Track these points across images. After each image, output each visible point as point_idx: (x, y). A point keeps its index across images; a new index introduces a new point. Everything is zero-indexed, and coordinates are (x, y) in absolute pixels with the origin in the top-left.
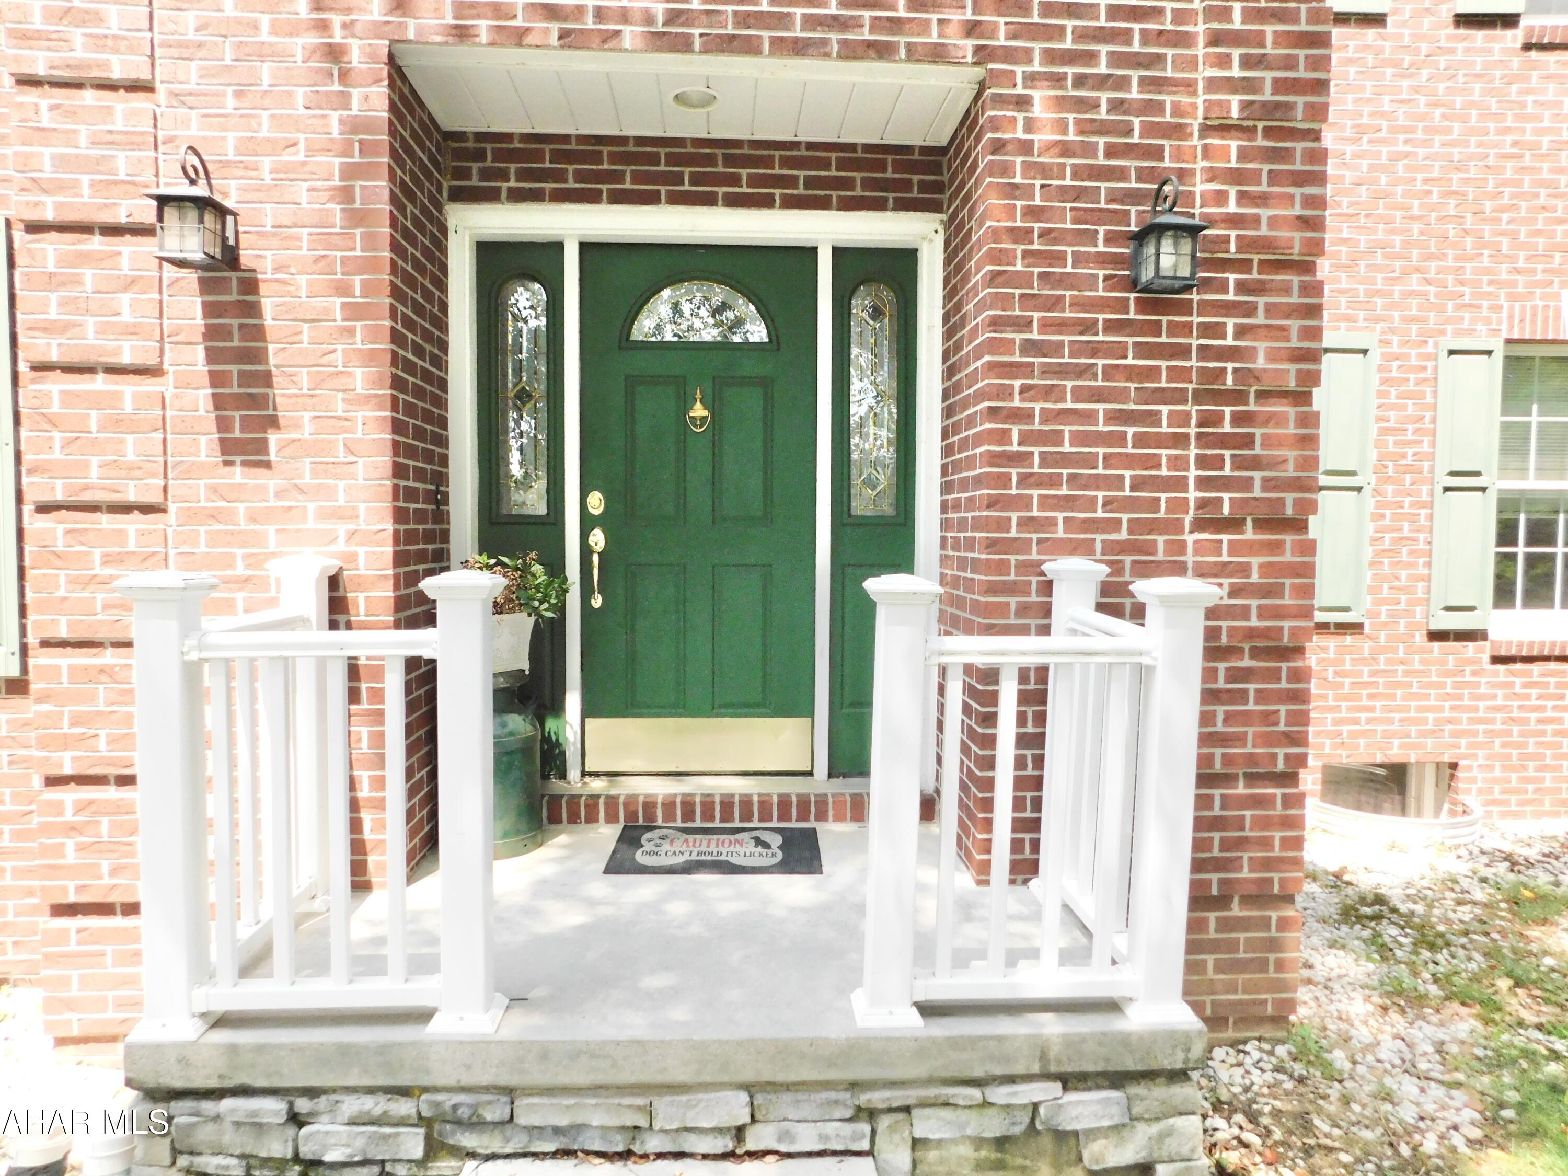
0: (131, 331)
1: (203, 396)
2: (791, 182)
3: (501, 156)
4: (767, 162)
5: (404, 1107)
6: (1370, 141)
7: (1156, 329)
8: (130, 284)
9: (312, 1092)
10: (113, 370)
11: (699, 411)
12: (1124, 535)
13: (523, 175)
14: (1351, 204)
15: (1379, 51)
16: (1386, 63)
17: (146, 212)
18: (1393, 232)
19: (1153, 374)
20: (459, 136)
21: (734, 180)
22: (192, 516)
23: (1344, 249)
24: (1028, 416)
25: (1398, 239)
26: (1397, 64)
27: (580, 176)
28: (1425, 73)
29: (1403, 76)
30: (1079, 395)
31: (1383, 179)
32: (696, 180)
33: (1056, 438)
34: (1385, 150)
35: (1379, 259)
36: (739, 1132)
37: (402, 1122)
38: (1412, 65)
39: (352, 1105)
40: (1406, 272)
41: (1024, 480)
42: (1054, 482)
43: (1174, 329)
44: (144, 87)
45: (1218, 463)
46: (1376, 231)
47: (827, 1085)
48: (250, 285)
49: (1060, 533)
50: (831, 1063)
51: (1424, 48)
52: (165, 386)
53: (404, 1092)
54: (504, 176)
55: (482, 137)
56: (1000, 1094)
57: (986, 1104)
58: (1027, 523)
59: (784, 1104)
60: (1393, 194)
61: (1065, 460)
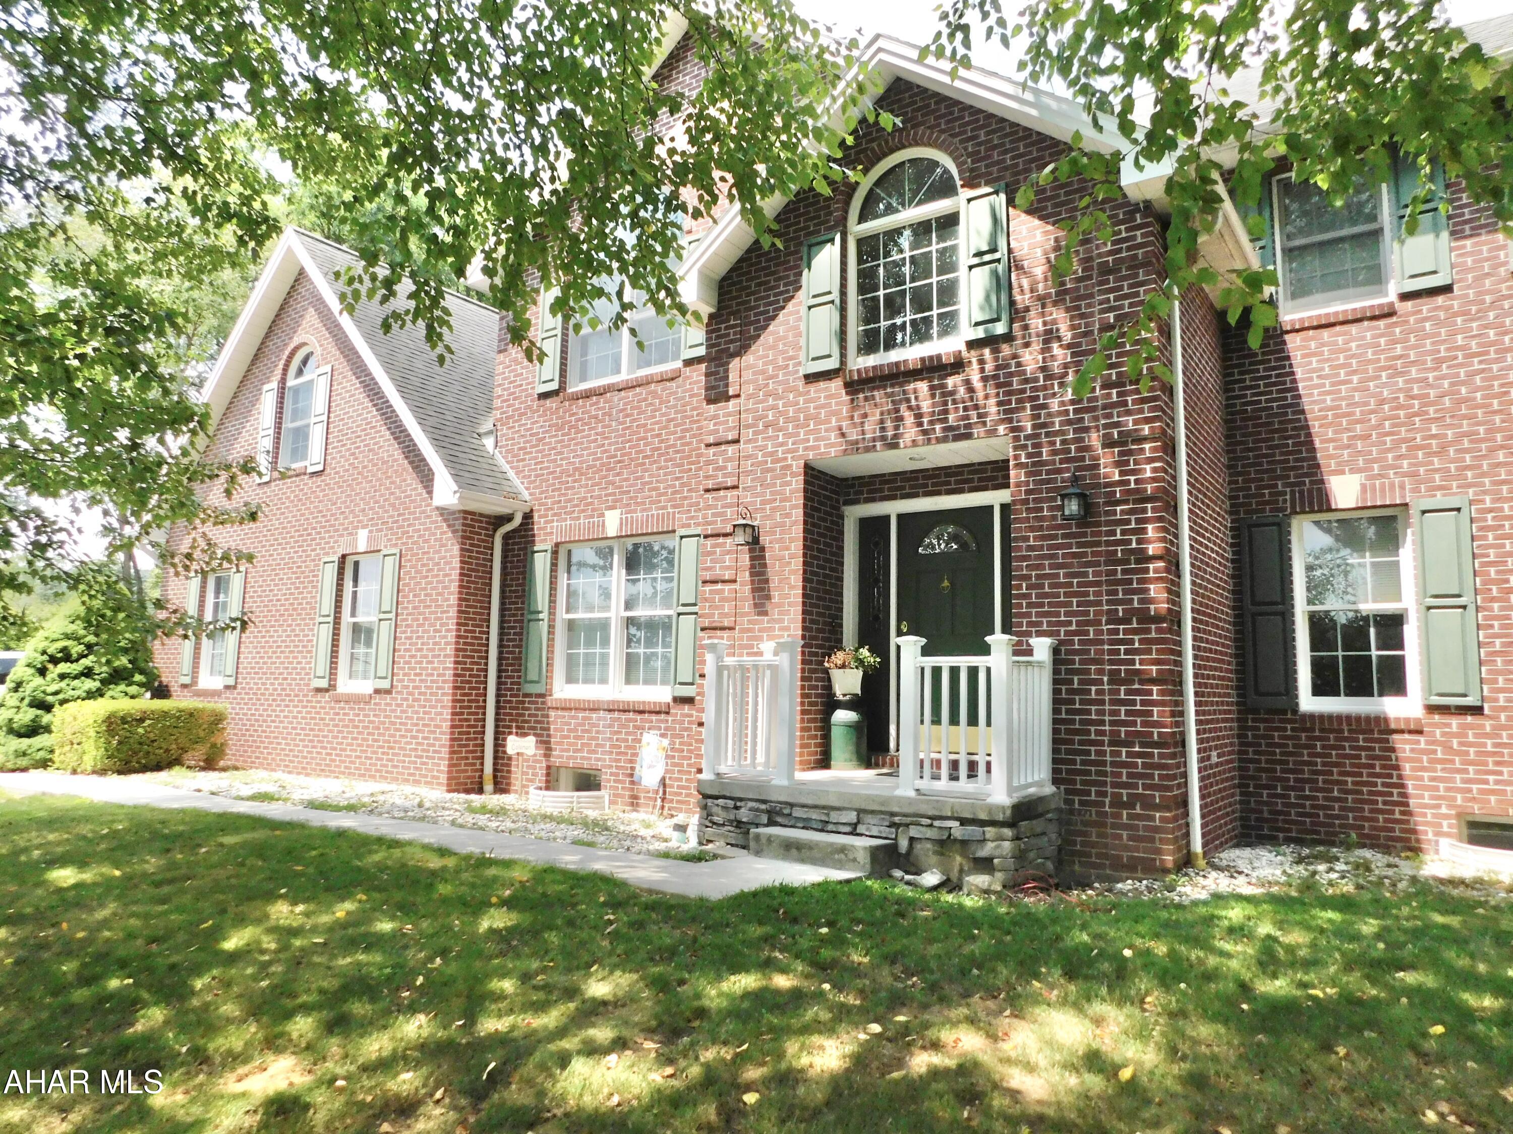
0: (728, 568)
1: (748, 588)
2: (972, 480)
3: (861, 485)
4: (962, 474)
5: (763, 807)
6: (1449, 367)
7: (1084, 535)
8: (728, 552)
9: (741, 800)
10: (724, 582)
11: (946, 583)
12: (1074, 627)
13: (869, 492)
14: (1436, 411)
15: (1448, 308)
16: (1456, 314)
17: (729, 529)
18: (1478, 424)
19: (1084, 554)
20: (846, 479)
21: (949, 483)
22: (743, 631)
23: (1434, 442)
24: (1030, 577)
25: (1482, 429)
26: (1464, 313)
27: (890, 489)
28: (1491, 315)
29: (1472, 320)
30: (1051, 567)
31: (1463, 390)
32: (934, 485)
33: (1042, 586)
34: (1462, 371)
35: (1466, 444)
36: (855, 826)
37: (762, 811)
38: (1478, 312)
39: (751, 804)
40: (1492, 450)
41: (1029, 605)
42: (1042, 605)
43: (1094, 534)
44: (735, 487)
45: (1116, 592)
46: (1461, 426)
47: (882, 812)
48: (763, 549)
49: (1045, 627)
50: (882, 804)
51: (1488, 299)
52: (736, 586)
53: (764, 802)
54: (862, 493)
55: (854, 478)
56: (937, 823)
57: (931, 825)
58: (1030, 624)
59: (869, 819)
60: (1475, 399)
61: (1046, 596)
